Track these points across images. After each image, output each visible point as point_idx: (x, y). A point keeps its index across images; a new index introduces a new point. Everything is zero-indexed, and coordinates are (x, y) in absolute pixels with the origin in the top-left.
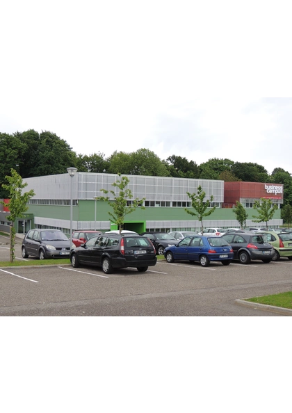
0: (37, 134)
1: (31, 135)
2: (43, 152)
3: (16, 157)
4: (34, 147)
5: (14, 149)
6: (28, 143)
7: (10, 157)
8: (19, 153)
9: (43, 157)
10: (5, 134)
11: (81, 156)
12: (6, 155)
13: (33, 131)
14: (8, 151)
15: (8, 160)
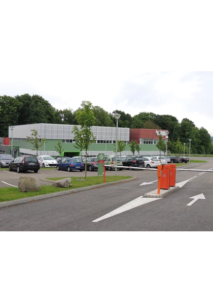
0: (30, 96)
1: (26, 97)
2: (33, 108)
3: (16, 111)
4: (28, 105)
5: (15, 106)
6: (23, 102)
7: (12, 111)
8: (18, 108)
9: (33, 111)
10: (9, 97)
11: (57, 110)
12: (9, 110)
13: (27, 95)
14: (10, 107)
15: (10, 113)
